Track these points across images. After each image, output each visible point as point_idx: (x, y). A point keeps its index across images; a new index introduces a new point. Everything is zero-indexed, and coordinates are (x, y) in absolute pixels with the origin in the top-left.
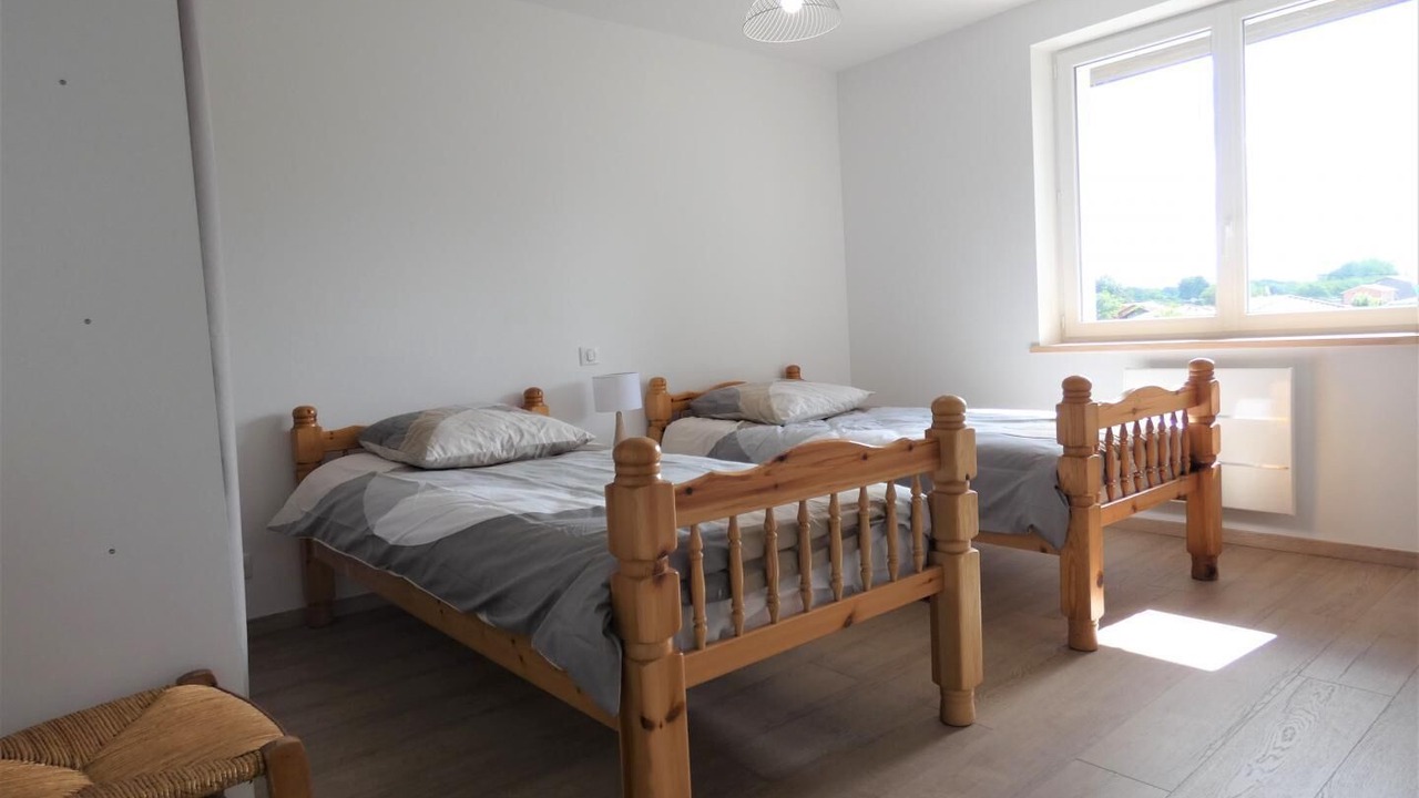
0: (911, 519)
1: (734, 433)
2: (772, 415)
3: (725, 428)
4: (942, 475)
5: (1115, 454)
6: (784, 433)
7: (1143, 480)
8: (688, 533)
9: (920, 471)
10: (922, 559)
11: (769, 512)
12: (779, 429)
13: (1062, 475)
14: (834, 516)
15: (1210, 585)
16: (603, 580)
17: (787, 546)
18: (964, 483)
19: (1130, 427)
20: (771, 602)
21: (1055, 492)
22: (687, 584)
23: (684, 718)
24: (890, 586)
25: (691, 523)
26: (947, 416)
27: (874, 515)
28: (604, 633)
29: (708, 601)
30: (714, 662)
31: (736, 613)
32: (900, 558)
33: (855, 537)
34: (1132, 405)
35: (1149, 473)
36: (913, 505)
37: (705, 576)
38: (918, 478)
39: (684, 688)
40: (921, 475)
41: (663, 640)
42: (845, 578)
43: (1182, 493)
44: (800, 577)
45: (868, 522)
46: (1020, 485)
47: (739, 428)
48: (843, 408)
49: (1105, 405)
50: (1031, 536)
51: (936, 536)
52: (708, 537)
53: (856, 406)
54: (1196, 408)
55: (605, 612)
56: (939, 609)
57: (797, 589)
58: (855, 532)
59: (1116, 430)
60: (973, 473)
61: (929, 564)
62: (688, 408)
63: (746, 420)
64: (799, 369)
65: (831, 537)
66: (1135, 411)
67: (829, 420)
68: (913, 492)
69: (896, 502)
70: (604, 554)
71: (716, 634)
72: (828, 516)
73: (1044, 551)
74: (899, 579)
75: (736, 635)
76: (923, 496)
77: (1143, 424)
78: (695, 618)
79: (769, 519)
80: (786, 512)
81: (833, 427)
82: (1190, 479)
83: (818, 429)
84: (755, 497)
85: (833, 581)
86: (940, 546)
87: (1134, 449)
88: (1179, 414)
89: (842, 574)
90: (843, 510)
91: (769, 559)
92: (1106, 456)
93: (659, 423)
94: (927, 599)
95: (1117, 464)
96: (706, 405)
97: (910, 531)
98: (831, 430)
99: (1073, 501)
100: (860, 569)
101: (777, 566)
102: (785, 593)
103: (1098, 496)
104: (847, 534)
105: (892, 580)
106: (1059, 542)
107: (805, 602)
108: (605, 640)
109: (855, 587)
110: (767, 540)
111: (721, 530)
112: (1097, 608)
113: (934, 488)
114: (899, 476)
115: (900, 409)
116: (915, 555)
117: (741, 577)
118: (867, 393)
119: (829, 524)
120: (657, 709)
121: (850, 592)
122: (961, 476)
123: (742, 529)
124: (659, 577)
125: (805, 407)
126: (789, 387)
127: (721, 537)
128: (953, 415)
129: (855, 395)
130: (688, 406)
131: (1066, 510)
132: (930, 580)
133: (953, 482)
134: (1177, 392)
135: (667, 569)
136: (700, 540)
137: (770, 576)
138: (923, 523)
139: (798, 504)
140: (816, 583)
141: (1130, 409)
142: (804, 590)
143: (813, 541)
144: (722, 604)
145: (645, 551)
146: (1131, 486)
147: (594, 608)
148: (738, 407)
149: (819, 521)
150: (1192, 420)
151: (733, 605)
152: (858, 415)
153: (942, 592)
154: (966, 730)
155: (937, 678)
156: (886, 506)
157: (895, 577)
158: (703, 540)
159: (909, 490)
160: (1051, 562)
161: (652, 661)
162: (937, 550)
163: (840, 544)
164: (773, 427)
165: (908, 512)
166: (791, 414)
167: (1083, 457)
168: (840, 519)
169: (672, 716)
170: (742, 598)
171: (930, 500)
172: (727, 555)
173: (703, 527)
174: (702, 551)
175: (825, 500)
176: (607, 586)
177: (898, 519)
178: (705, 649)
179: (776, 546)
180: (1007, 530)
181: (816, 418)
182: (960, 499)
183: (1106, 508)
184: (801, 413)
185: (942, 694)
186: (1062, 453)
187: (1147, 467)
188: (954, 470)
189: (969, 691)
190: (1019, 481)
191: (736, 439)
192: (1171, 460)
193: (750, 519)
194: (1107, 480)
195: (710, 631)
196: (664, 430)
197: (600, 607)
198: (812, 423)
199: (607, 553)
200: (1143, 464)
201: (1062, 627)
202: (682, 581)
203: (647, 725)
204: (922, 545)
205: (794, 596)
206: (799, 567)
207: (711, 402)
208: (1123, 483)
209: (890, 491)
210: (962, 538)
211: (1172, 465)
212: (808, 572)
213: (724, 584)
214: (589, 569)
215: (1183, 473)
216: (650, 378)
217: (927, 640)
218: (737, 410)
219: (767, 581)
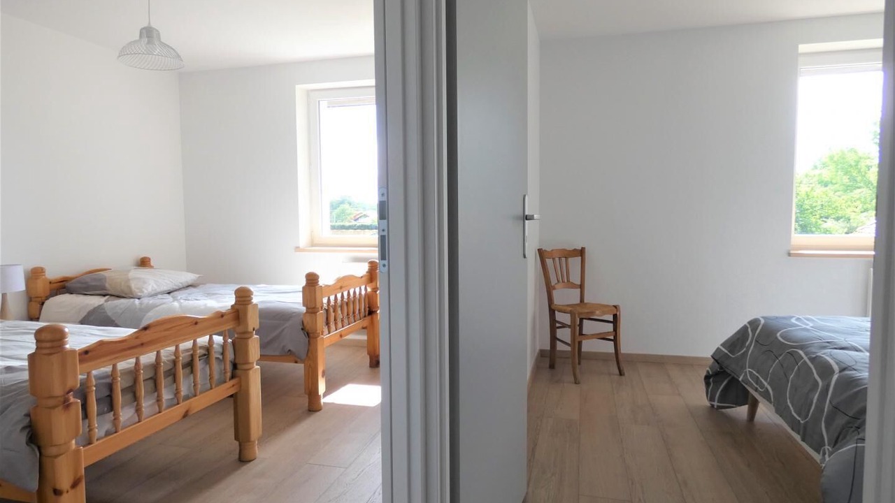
0: (223, 354)
1: (102, 305)
2: (131, 292)
3: (95, 301)
4: (240, 329)
5: (331, 310)
6: (141, 304)
7: (346, 321)
8: (86, 377)
9: (229, 328)
10: (229, 374)
11: (138, 359)
12: (137, 301)
13: (305, 324)
14: (177, 357)
15: (376, 370)
16: (25, 412)
17: (149, 377)
18: (252, 333)
19: (339, 296)
20: (138, 411)
21: (302, 332)
22: (85, 407)
23: (83, 485)
24: (211, 391)
25: (88, 371)
26: (243, 297)
27: (201, 355)
28: (27, 444)
29: (98, 415)
30: (102, 449)
31: (116, 419)
32: (216, 376)
33: (189, 368)
34: (340, 284)
35: (348, 318)
36: (224, 346)
37: (96, 400)
38: (227, 332)
39: (83, 467)
40: (228, 330)
41: (70, 441)
42: (184, 391)
43: (365, 326)
44: (156, 394)
45: (198, 359)
46: (283, 330)
47: (106, 301)
48: (181, 286)
49: (326, 286)
50: (290, 355)
51: (237, 361)
52: (98, 378)
53: (190, 283)
54: (370, 284)
55: (27, 430)
56: (238, 401)
57: (154, 401)
58: (190, 365)
59: (332, 298)
60: (257, 327)
61: (233, 377)
62: (64, 287)
63: (111, 295)
64: (150, 259)
65: (175, 369)
66: (341, 288)
67: (172, 294)
68: (224, 339)
69: (214, 346)
70: (27, 395)
71: (102, 433)
72: (174, 358)
73: (296, 362)
74: (215, 387)
75: (116, 432)
76: (230, 340)
77: (345, 294)
78: (89, 426)
79: (137, 363)
80: (148, 358)
81: (175, 299)
82: (368, 318)
83: (164, 301)
84: (129, 352)
85: (177, 393)
86: (239, 366)
87: (341, 307)
88: (363, 287)
89: (182, 389)
90: (182, 353)
91: (138, 387)
92: (327, 311)
93: (40, 299)
94: (231, 396)
95: (332, 314)
96: (79, 285)
97: (222, 361)
98: (173, 301)
99: (310, 335)
100: (193, 384)
101: (142, 390)
102: (147, 404)
103: (322, 332)
104: (184, 366)
105: (211, 389)
106: (304, 356)
107: (160, 407)
108: (28, 448)
109: (190, 395)
110: (136, 375)
111: (106, 372)
112: (322, 387)
113: (236, 336)
114: (216, 332)
115: (218, 285)
116: (225, 373)
117: (119, 398)
118: (198, 276)
119: (175, 362)
120: (64, 482)
121: (187, 398)
122: (250, 329)
123: (120, 370)
124: (67, 405)
125: (155, 286)
126: (142, 273)
127: (107, 377)
128: (246, 297)
129: (189, 277)
130: (63, 286)
131: (307, 339)
132: (233, 386)
133: (246, 332)
134: (362, 277)
135: (72, 400)
136: (93, 380)
137: (138, 394)
138: (230, 355)
139: (155, 353)
140: (166, 395)
141: (339, 287)
142: (159, 400)
143: (165, 372)
144: (108, 414)
145: (58, 391)
146: (340, 324)
147: (19, 430)
148: (104, 286)
149: (168, 361)
150: (369, 290)
151: (114, 415)
152: (191, 290)
153: (240, 391)
154: (252, 463)
155: (237, 438)
156: (208, 349)
157: (213, 386)
158: (95, 380)
159: (222, 338)
160: (299, 368)
161: (62, 454)
162: (237, 369)
163: (181, 372)
164: (132, 300)
165: (221, 350)
166: (146, 291)
167: (315, 313)
168: (181, 358)
169: (75, 485)
170: (120, 410)
171: (233, 343)
172: (111, 387)
173: (94, 372)
174: (95, 386)
175: (173, 348)
176: (28, 415)
177: (215, 354)
178: (96, 443)
179: (142, 378)
180: (277, 353)
181: (163, 293)
182: (250, 341)
183: (327, 338)
184: (152, 290)
185: (240, 445)
186: (305, 311)
187: (348, 315)
188: (246, 325)
189: (254, 442)
190: (283, 327)
191: (104, 309)
192: (359, 310)
193: (126, 364)
194: (328, 323)
195: (98, 432)
196: (43, 304)
197: (24, 428)
198: (160, 296)
199: (29, 395)
200: (346, 314)
201: (305, 401)
202: (82, 405)
203: (57, 492)
204: (229, 367)
205: (153, 405)
206: (156, 388)
207: (82, 283)
208: (336, 324)
209: (211, 338)
210: (251, 361)
211: (360, 313)
212: (161, 391)
213: (109, 403)
214: (13, 407)
215: (365, 316)
216: (31, 267)
217: (232, 419)
218: (103, 288)
219: (136, 398)
